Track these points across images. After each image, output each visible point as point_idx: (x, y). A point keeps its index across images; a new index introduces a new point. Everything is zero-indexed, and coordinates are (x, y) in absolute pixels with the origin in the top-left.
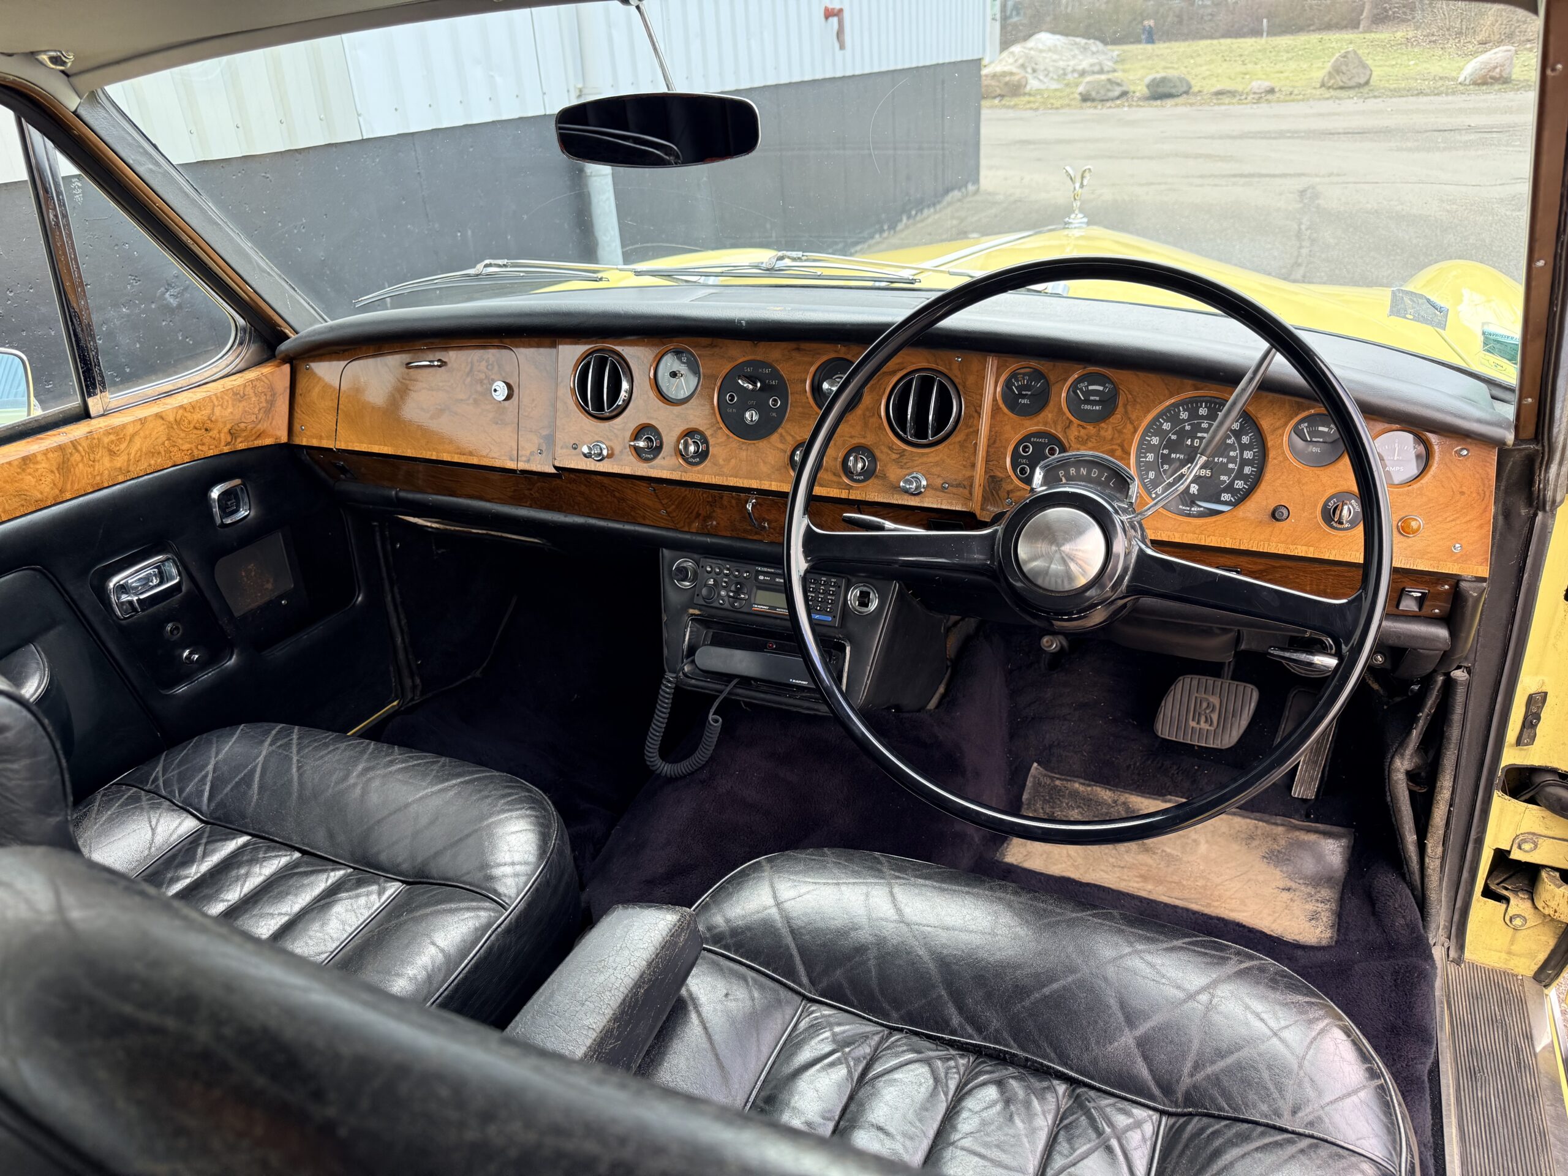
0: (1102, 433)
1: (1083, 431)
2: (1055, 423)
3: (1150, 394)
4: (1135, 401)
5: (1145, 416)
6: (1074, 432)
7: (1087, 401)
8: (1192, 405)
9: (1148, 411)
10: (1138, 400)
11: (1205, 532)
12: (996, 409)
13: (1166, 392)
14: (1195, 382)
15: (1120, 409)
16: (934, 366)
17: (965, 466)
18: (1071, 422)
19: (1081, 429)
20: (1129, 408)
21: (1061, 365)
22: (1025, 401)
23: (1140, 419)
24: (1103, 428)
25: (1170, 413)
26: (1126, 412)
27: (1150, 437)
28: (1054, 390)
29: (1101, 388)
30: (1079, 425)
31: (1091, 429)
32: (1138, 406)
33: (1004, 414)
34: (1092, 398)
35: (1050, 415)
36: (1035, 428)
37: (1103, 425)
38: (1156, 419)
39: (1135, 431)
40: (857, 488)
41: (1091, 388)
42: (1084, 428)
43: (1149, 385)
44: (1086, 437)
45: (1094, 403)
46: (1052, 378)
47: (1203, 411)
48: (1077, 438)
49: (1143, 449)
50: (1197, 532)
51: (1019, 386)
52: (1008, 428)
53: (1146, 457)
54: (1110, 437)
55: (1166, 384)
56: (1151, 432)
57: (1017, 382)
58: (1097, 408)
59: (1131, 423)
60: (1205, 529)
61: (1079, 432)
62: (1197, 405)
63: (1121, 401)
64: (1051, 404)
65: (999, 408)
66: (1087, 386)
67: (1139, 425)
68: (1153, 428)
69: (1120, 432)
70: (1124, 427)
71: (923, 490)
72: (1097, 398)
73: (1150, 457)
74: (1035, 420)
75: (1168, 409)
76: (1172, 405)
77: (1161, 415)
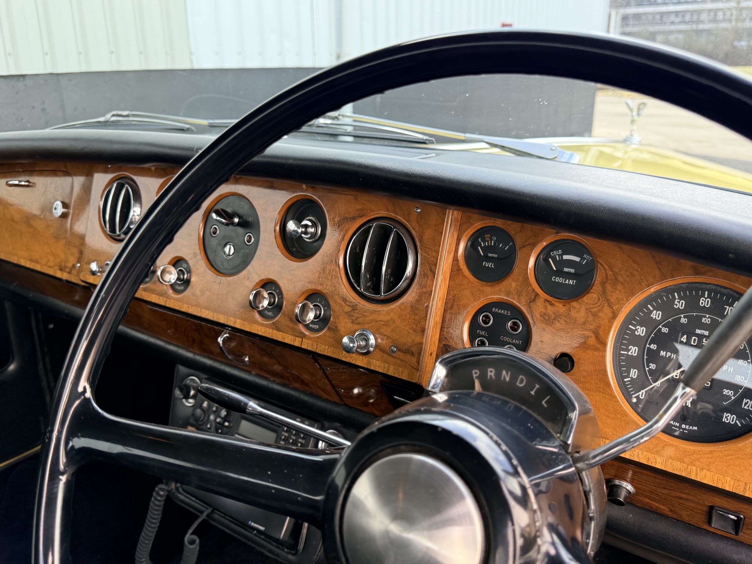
0: (573, 313)
1: (550, 308)
2: (519, 294)
3: (635, 273)
4: (616, 279)
5: (628, 300)
6: (539, 307)
7: (560, 273)
8: (691, 293)
9: (633, 294)
10: (620, 279)
11: (697, 463)
12: (455, 271)
13: (657, 272)
14: (696, 264)
15: (597, 287)
16: (393, 215)
17: (415, 331)
18: (537, 295)
19: (548, 305)
20: (609, 287)
21: (530, 228)
22: (490, 265)
23: (621, 303)
24: (574, 308)
25: (662, 300)
26: (604, 292)
27: (635, 326)
28: (520, 255)
29: (577, 259)
30: (546, 300)
31: (560, 307)
32: (619, 287)
33: (464, 276)
34: (566, 270)
35: (514, 284)
36: (496, 297)
37: (574, 304)
38: (642, 305)
39: (614, 316)
40: (310, 338)
41: (565, 257)
42: (552, 304)
43: (635, 262)
44: (553, 316)
45: (569, 276)
46: (518, 242)
47: (705, 302)
48: (543, 315)
49: (626, 339)
50: (686, 460)
51: (485, 246)
52: (467, 293)
53: (628, 350)
54: (582, 320)
55: (657, 262)
56: (636, 320)
57: (484, 241)
58: (571, 282)
59: (610, 306)
60: (698, 460)
61: (546, 309)
62: (697, 293)
63: (598, 278)
64: (516, 270)
65: (459, 270)
66: (561, 255)
67: (619, 310)
68: (639, 316)
69: (595, 315)
70: (600, 311)
71: (371, 349)
72: (572, 271)
73: (634, 351)
74: (497, 288)
75: (658, 295)
76: (665, 290)
77: (649, 300)
